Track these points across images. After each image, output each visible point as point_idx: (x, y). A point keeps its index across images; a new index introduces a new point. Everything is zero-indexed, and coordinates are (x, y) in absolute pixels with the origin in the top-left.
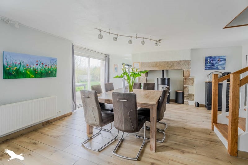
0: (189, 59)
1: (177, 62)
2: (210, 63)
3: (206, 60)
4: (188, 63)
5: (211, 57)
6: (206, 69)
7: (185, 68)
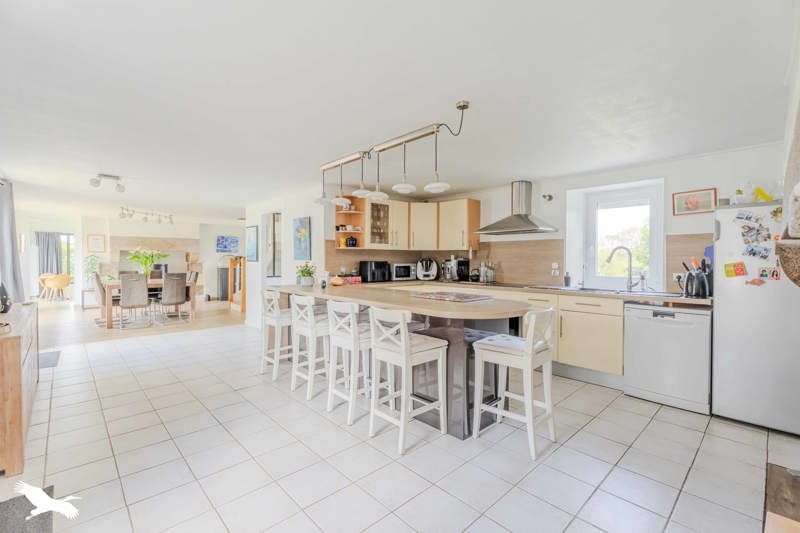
0: (197, 238)
1: (183, 240)
2: (223, 244)
3: (219, 240)
4: (197, 242)
5: (223, 238)
6: (218, 251)
7: (191, 251)
